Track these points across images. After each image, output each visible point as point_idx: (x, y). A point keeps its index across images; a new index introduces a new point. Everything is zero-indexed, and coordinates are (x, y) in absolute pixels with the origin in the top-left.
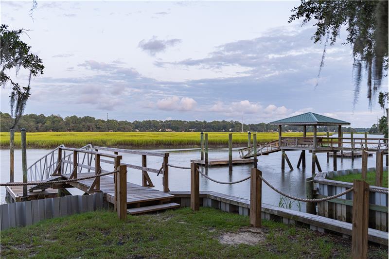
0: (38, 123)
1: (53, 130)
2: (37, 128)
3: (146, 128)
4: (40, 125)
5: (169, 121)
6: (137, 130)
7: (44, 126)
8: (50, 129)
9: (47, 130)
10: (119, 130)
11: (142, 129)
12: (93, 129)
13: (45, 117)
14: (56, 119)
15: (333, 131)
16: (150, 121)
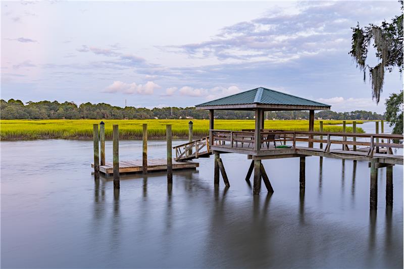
0: (51, 110)
1: (66, 118)
2: (49, 116)
3: (166, 115)
4: (52, 112)
5: (190, 108)
6: (157, 118)
7: (57, 113)
8: (62, 117)
9: (59, 118)
10: (135, 117)
11: (161, 116)
12: (107, 117)
13: (58, 104)
14: (69, 106)
15: (366, 119)
16: (169, 108)
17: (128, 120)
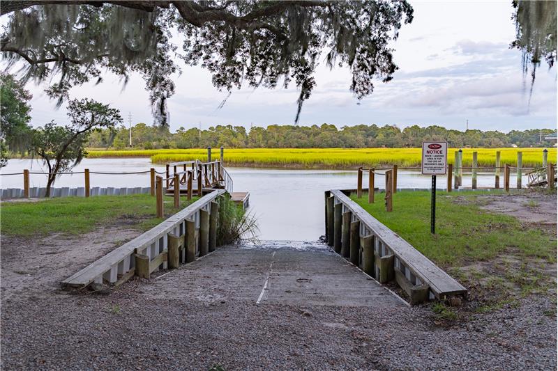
0: (368, 136)
1: (387, 146)
2: (366, 144)
3: (530, 141)
4: (370, 139)
6: (515, 146)
7: (375, 140)
8: (382, 144)
9: (378, 146)
10: (481, 145)
11: (523, 143)
13: (377, 129)
14: (391, 131)
16: (537, 131)
17: (470, 149)
